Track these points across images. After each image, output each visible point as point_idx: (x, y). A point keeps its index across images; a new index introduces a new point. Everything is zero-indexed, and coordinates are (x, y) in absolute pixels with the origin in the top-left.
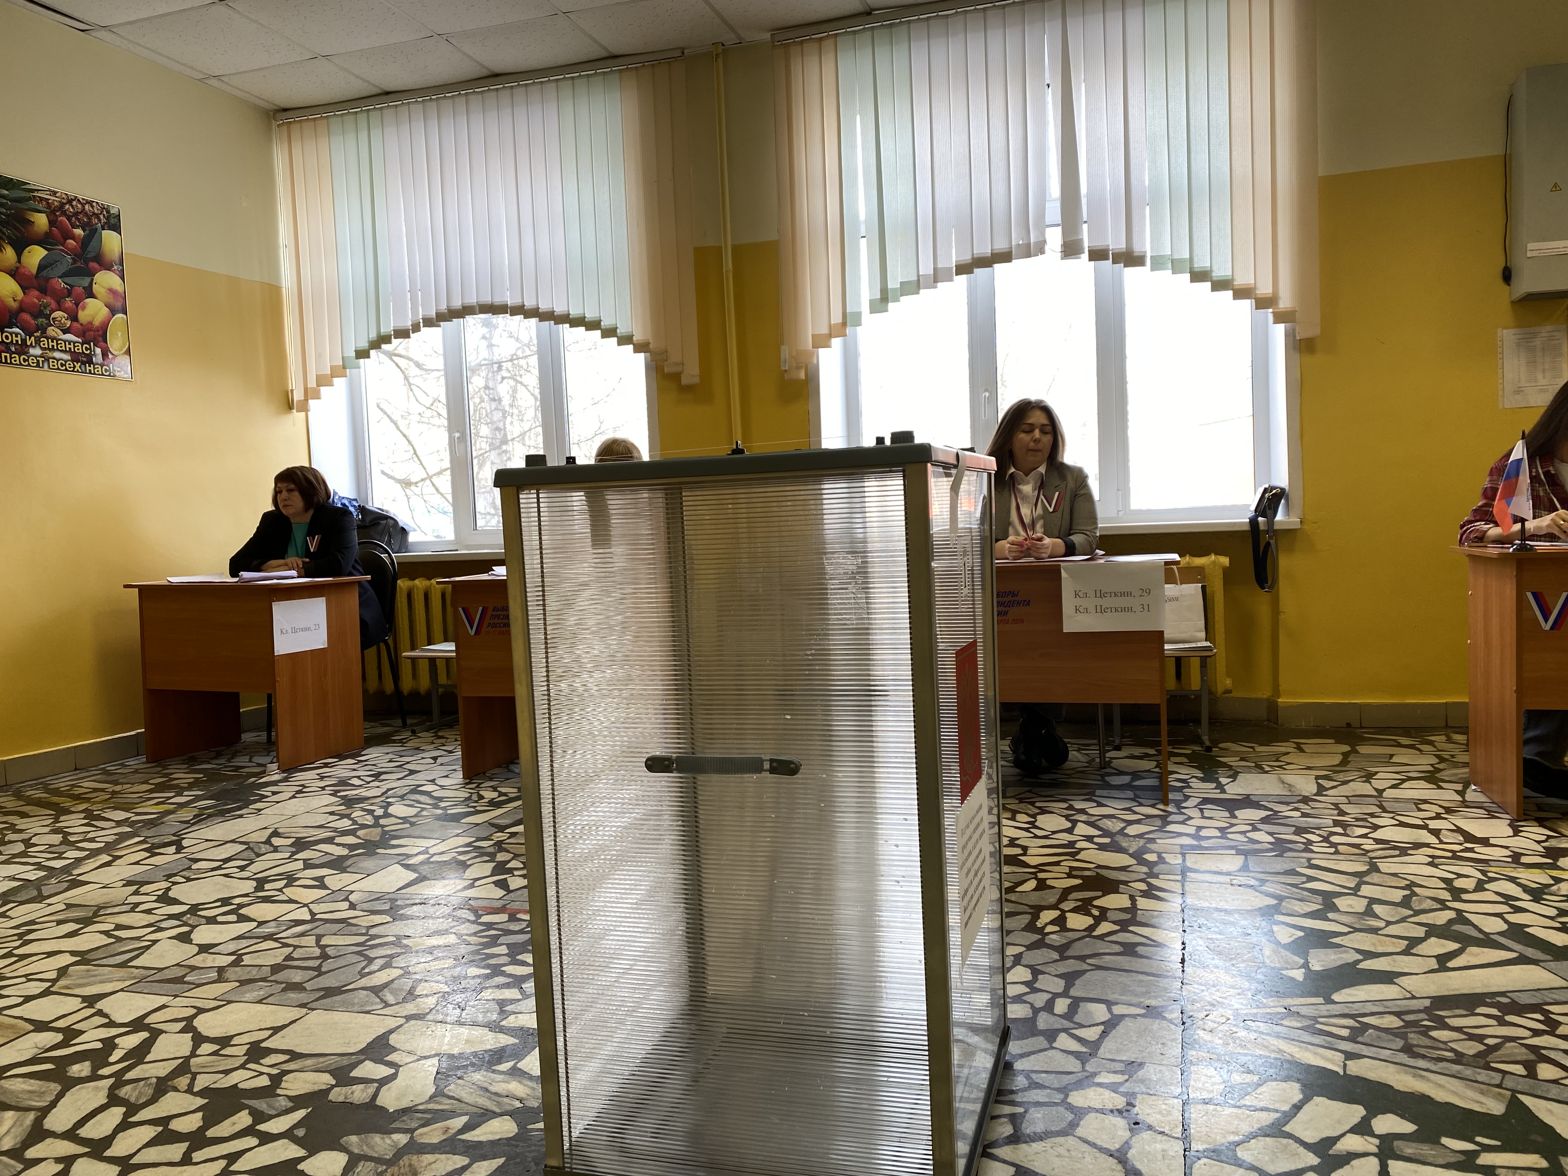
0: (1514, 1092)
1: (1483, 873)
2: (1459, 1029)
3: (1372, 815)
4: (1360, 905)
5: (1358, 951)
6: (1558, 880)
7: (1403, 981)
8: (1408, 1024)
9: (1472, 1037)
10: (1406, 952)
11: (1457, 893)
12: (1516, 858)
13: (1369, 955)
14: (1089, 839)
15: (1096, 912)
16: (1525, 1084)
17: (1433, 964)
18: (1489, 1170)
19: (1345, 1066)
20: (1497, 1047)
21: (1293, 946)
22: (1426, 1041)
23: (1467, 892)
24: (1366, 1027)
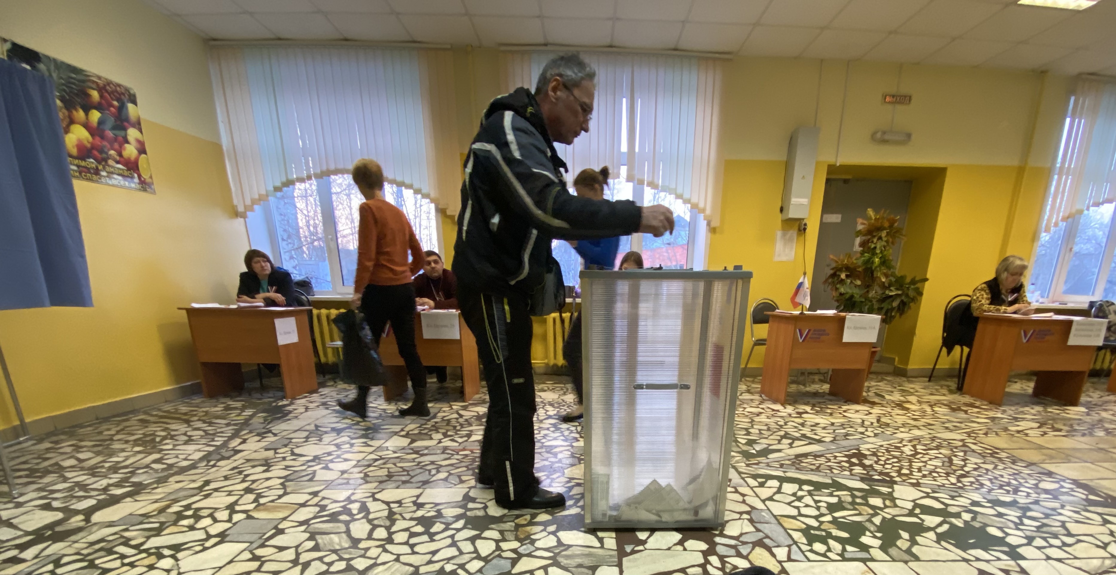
0: (831, 477)
1: (784, 420)
2: (807, 462)
4: (757, 431)
5: (766, 444)
6: (806, 421)
7: (784, 451)
8: (793, 462)
9: (812, 464)
10: (779, 443)
11: (781, 426)
12: (790, 415)
13: (770, 445)
16: (832, 475)
17: (789, 446)
18: (837, 496)
19: (785, 474)
20: (819, 466)
21: (747, 444)
22: (801, 466)
23: (783, 426)
24: (782, 464)
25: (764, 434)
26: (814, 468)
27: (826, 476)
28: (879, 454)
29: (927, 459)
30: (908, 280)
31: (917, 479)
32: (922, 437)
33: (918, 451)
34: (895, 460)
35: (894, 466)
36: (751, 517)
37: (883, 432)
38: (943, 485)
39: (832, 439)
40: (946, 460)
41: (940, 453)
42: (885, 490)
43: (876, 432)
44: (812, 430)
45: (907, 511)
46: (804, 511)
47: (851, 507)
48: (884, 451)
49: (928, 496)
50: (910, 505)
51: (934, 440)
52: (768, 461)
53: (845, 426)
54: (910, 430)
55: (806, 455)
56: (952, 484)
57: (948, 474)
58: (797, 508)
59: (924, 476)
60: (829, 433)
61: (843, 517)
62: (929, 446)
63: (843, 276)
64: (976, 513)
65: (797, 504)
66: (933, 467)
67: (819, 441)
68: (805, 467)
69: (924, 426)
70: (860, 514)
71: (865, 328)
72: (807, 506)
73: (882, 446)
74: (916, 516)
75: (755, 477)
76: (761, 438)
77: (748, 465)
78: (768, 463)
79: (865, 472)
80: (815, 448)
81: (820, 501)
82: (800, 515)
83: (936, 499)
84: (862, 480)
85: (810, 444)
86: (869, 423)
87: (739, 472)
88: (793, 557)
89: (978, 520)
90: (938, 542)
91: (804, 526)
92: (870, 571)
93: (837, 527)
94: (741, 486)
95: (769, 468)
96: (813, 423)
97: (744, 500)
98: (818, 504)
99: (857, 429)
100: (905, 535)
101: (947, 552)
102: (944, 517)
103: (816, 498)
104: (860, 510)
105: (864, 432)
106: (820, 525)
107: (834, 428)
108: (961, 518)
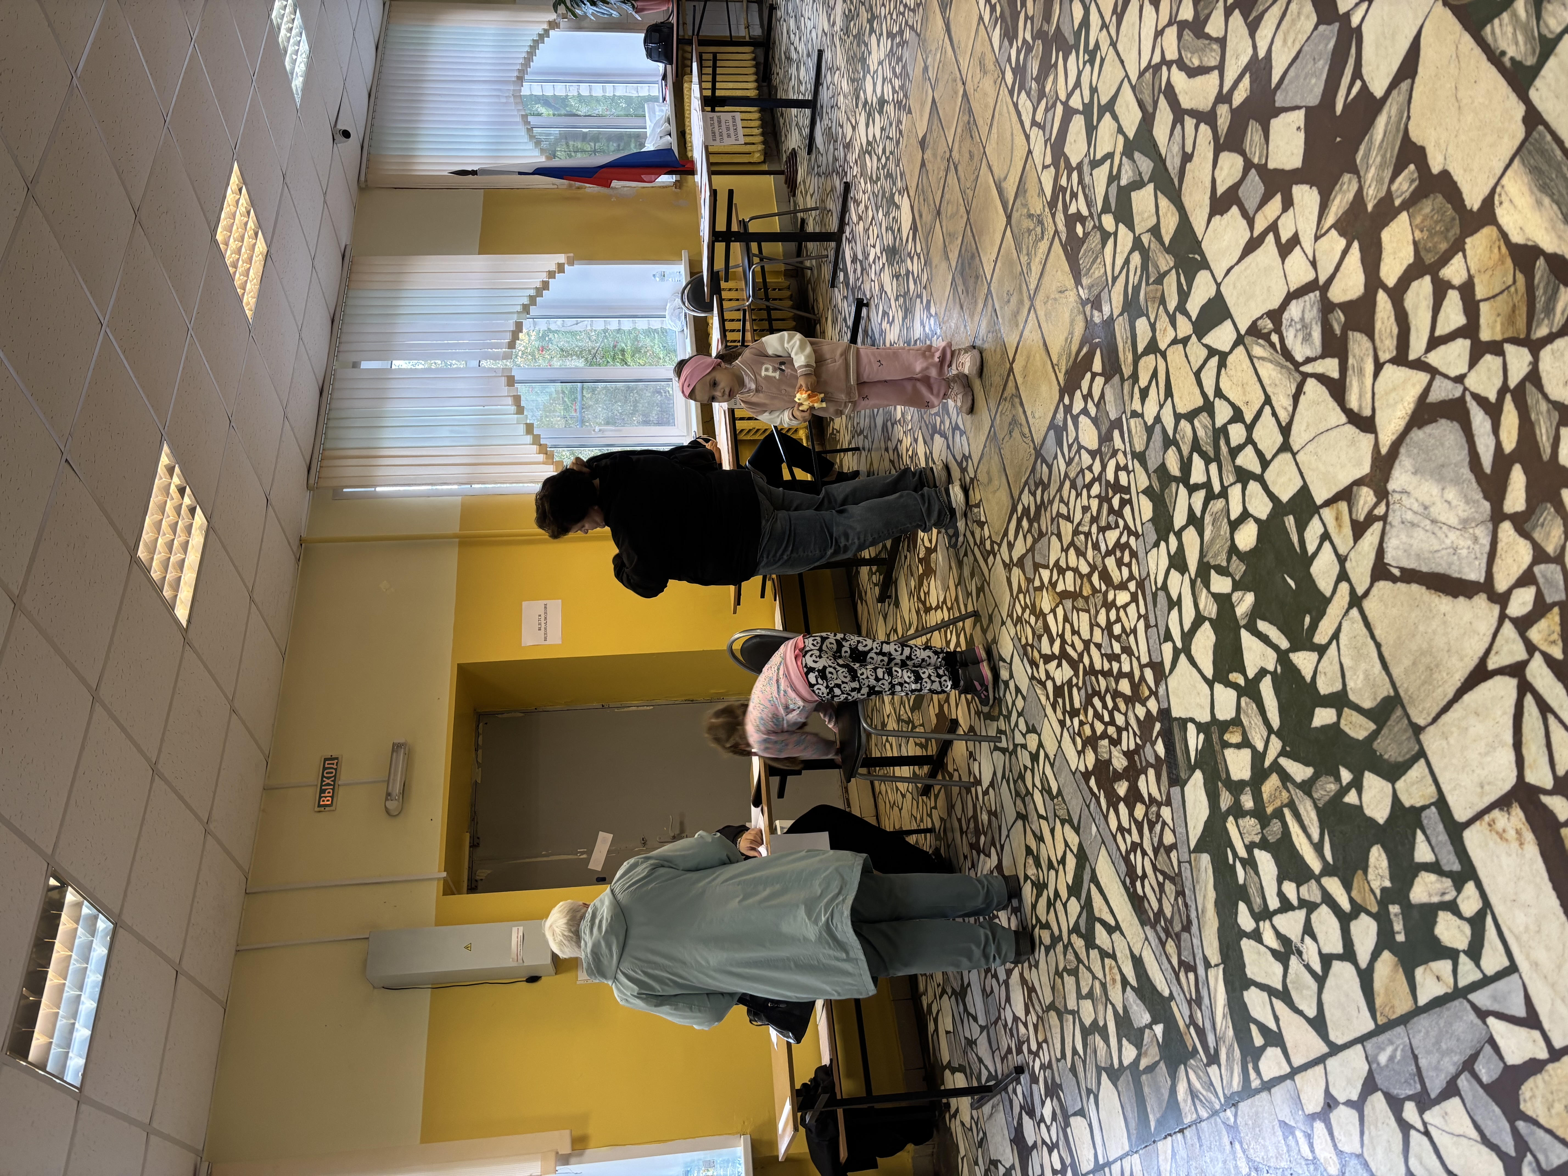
0: (1190, 852)
5: (1124, 991)
6: (1028, 877)
7: (1136, 951)
9: (1162, 891)
11: (1056, 940)
13: (1125, 982)
16: (1182, 848)
17: (1116, 936)
18: (1249, 848)
19: (1216, 965)
20: (1163, 873)
21: (1137, 1041)
22: (1177, 917)
23: (1052, 934)
24: (1181, 963)
25: (1092, 988)
26: (1173, 887)
27: (1190, 862)
28: (1088, 733)
29: (1077, 638)
31: (1142, 667)
33: (1057, 653)
34: (1096, 701)
35: (1116, 707)
36: (1409, 1098)
37: (1020, 714)
38: (1144, 617)
39: (1067, 827)
40: (1068, 603)
41: (1053, 611)
42: (1194, 740)
43: (1022, 727)
44: (1051, 866)
45: (1244, 700)
46: (1333, 946)
47: (1276, 822)
48: (1076, 721)
49: (1184, 652)
50: (1226, 695)
51: (1020, 619)
52: (1179, 997)
53: (1023, 792)
55: (1137, 902)
56: (1134, 598)
57: (1109, 605)
58: (1327, 960)
59: (1127, 650)
60: (1052, 831)
61: (1318, 848)
62: (1040, 631)
64: (1206, 565)
65: (1312, 959)
66: (1098, 630)
67: (1082, 857)
68: (1174, 906)
70: (1292, 805)
72: (1308, 930)
73: (1062, 723)
74: (1254, 683)
75: (1253, 1053)
77: (1213, 1059)
78: (1189, 1002)
80: (1106, 871)
81: (1281, 895)
82: (1349, 954)
83: (1188, 637)
84: (1178, 781)
85: (1094, 880)
86: (1002, 738)
87: (1247, 1092)
88: (1520, 1011)
89: (1224, 564)
90: (1321, 650)
91: (1386, 955)
92: (1487, 818)
93: (1360, 872)
94: (1297, 1100)
95: (1206, 1001)
96: (1030, 861)
97: (1349, 1103)
98: (1295, 902)
99: (1026, 768)
100: (1323, 717)
101: (1343, 637)
102: (1239, 628)
103: (1274, 903)
104: (1278, 803)
105: (1030, 753)
106: (1369, 913)
107: (1033, 817)
108: (1229, 596)
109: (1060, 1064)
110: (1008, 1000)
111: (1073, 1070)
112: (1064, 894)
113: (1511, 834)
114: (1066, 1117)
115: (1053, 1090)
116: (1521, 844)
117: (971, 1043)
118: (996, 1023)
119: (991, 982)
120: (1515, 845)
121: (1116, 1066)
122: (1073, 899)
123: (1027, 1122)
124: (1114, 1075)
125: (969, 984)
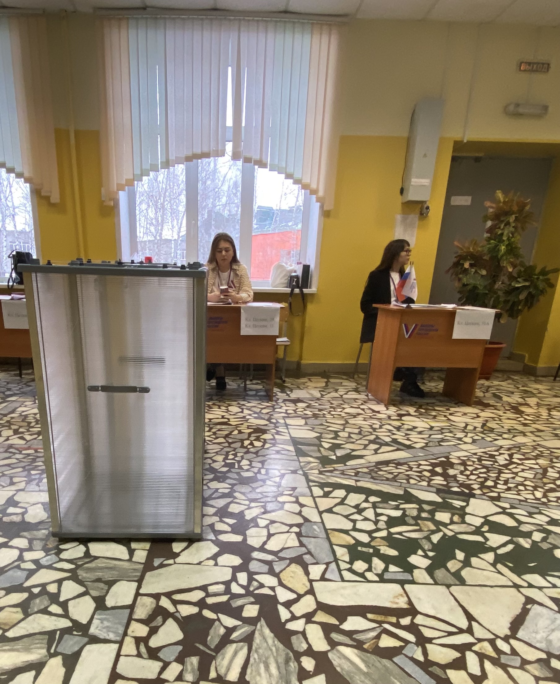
0: (405, 488)
1: (381, 423)
2: (385, 471)
3: (342, 404)
4: (346, 435)
5: (350, 449)
6: (404, 425)
7: (365, 457)
8: (371, 470)
9: (390, 473)
10: (364, 449)
11: (374, 429)
12: (389, 417)
13: (353, 450)
14: (250, 415)
15: (263, 441)
16: (407, 485)
17: (373, 452)
18: (403, 509)
19: (356, 484)
20: (397, 475)
21: (330, 449)
22: (377, 475)
23: (377, 429)
24: (359, 472)
25: (352, 438)
26: (391, 477)
27: (400, 486)
28: (469, 463)
29: (519, 470)
30: (537, 271)
31: (499, 493)
32: (524, 445)
33: (513, 460)
34: (484, 470)
35: (479, 477)
36: (300, 530)
37: (483, 438)
38: (526, 500)
39: (424, 445)
40: (541, 471)
41: (537, 464)
42: (458, 503)
43: (476, 438)
44: (407, 434)
45: (474, 528)
46: (359, 525)
47: (414, 522)
48: (476, 460)
49: (504, 512)
50: (478, 522)
51: (536, 449)
52: (345, 468)
53: (443, 431)
54: (514, 436)
55: (387, 463)
56: (537, 499)
57: (535, 488)
58: (354, 521)
59: (509, 489)
60: (423, 439)
61: (400, 533)
62: (527, 456)
63: (467, 265)
64: (549, 532)
65: (356, 517)
66: (523, 479)
67: (409, 447)
68: (382, 476)
69: (532, 432)
70: (420, 530)
71: (478, 324)
72: (366, 519)
73: (475, 454)
74: (482, 534)
75: (322, 486)
76: (347, 443)
77: (321, 473)
78: (343, 471)
79: (445, 483)
80: (401, 455)
81: (382, 514)
82: (355, 529)
83: (511, 515)
84: (438, 492)
85: (398, 450)
86: (472, 428)
87: (308, 480)
88: (327, 576)
89: (548, 541)
90: (494, 565)
91: (353, 542)
92: (405, 595)
93: (388, 544)
94: (304, 495)
95: (342, 476)
96: (410, 427)
97: (301, 511)
98: (378, 518)
99: (455, 435)
100: (460, 555)
101: (499, 576)
102: (512, 537)
103: (379, 511)
104: (422, 525)
105: (462, 438)
106: (370, 542)
107: (431, 432)
108: (530, 538)
109: (324, 421)
110: (352, 407)
111: (322, 425)
112: (394, 437)
113: (397, 601)
114: (305, 418)
115: (315, 416)
116: (392, 602)
117: (336, 391)
118: (343, 401)
119: (360, 402)
120: (392, 600)
121: (322, 440)
122: (391, 440)
123: (304, 405)
124: (319, 438)
125: (360, 394)
